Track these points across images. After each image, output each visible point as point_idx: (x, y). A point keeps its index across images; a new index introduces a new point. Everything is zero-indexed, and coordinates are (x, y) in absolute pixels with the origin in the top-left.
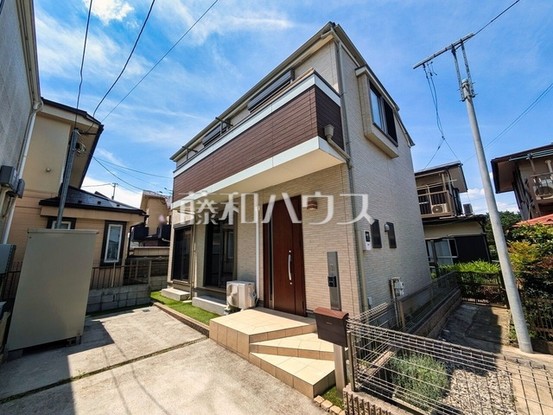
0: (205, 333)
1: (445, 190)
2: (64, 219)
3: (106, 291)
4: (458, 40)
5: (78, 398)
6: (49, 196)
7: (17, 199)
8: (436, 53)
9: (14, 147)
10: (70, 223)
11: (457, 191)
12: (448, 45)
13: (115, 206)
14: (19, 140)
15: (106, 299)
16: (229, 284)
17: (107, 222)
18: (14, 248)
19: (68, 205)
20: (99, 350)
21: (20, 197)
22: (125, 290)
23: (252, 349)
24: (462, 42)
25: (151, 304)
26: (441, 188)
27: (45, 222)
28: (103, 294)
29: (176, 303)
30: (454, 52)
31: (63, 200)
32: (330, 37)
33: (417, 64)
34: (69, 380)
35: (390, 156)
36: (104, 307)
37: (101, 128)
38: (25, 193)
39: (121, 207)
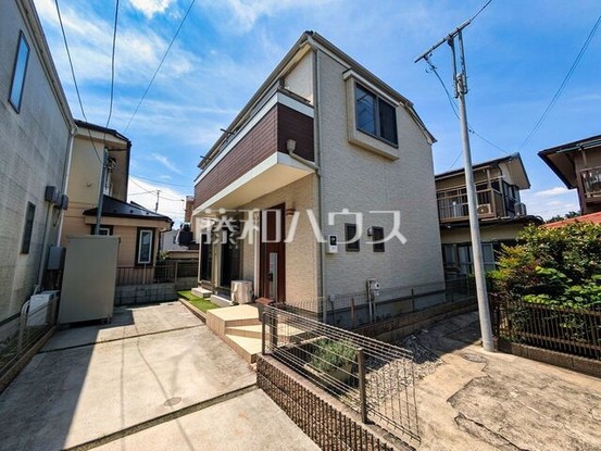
0: (204, 320)
1: (490, 189)
2: (102, 226)
3: (139, 287)
4: (455, 30)
5: (95, 353)
6: (91, 207)
7: (63, 211)
8: (435, 44)
9: (56, 170)
10: (108, 230)
11: (515, 188)
12: (446, 36)
13: (144, 214)
14: (61, 162)
15: (139, 294)
16: (233, 282)
17: (139, 229)
18: (65, 250)
19: (103, 215)
20: (122, 328)
21: (66, 209)
22: (155, 287)
23: (226, 331)
24: (459, 31)
25: (177, 300)
26: (485, 187)
27: (89, 229)
28: (137, 290)
29: (198, 300)
30: (451, 43)
31: (100, 211)
32: (307, 47)
33: (417, 58)
34: (94, 344)
35: (389, 159)
36: (139, 300)
37: (129, 145)
38: (69, 205)
39: (150, 215)
